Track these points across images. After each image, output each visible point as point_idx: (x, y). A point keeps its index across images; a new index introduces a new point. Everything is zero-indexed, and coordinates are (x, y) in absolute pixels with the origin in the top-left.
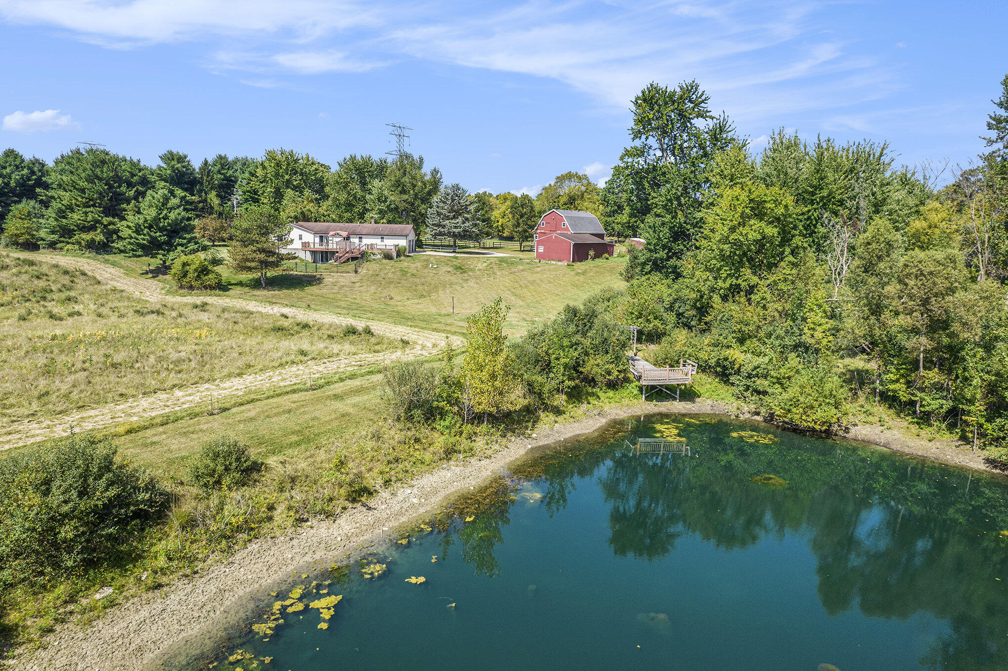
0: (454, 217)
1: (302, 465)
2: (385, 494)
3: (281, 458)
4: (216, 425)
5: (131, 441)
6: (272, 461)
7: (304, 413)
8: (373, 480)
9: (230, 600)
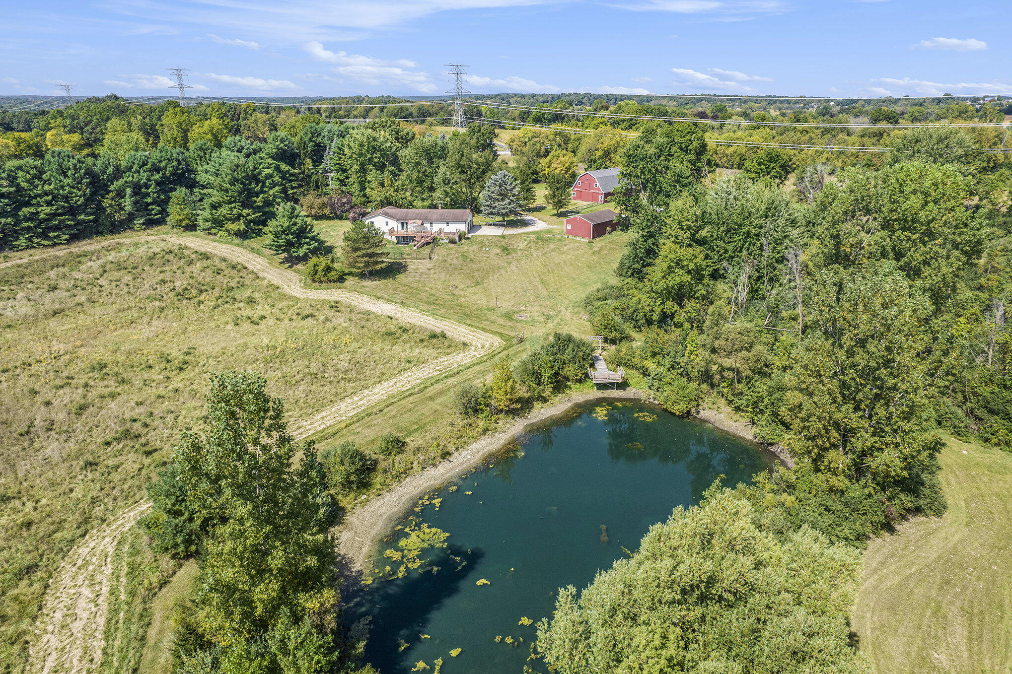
0: (503, 200)
1: (421, 442)
2: (456, 454)
3: (412, 438)
4: (380, 420)
5: (349, 432)
6: (408, 440)
7: (417, 411)
8: (451, 448)
9: (404, 500)
